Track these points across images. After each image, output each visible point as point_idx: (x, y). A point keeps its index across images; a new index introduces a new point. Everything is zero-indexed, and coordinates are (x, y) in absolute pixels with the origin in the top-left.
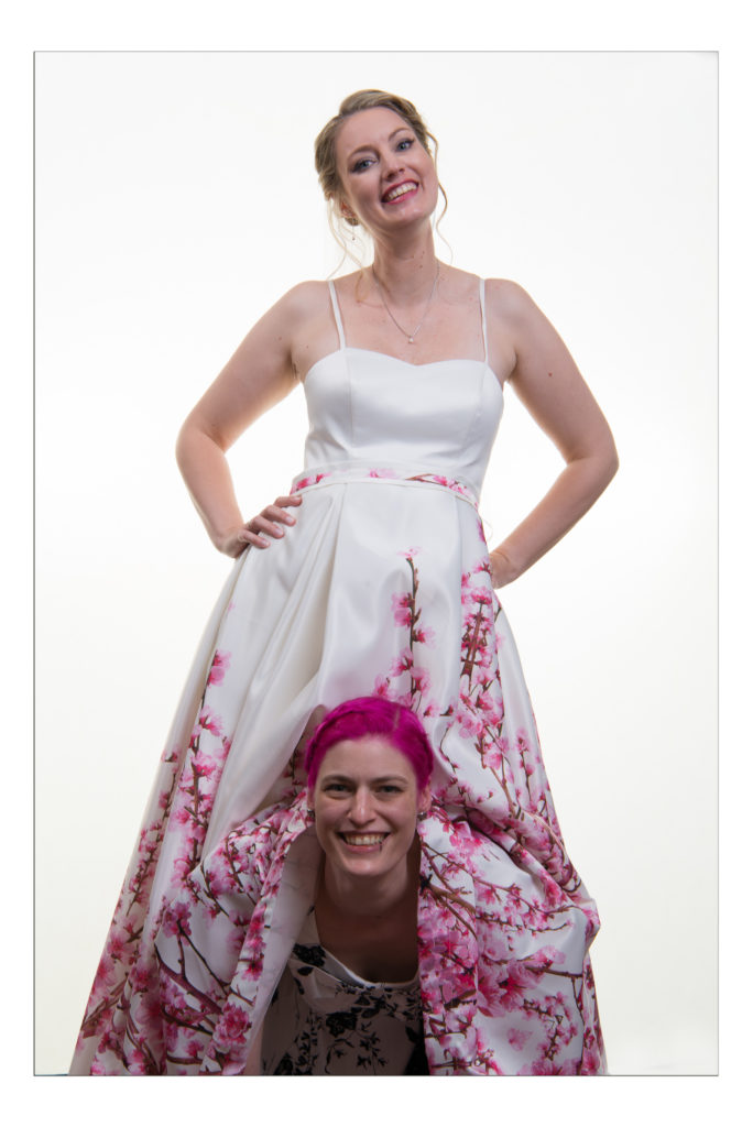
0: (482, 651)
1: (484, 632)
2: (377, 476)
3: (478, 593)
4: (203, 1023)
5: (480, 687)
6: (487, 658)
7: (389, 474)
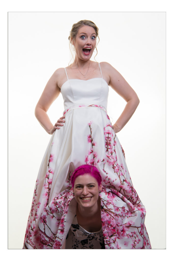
0: (110, 145)
1: (110, 141)
2: (81, 107)
3: (107, 132)
4: (49, 244)
5: (111, 154)
6: (111, 147)
7: (84, 106)
